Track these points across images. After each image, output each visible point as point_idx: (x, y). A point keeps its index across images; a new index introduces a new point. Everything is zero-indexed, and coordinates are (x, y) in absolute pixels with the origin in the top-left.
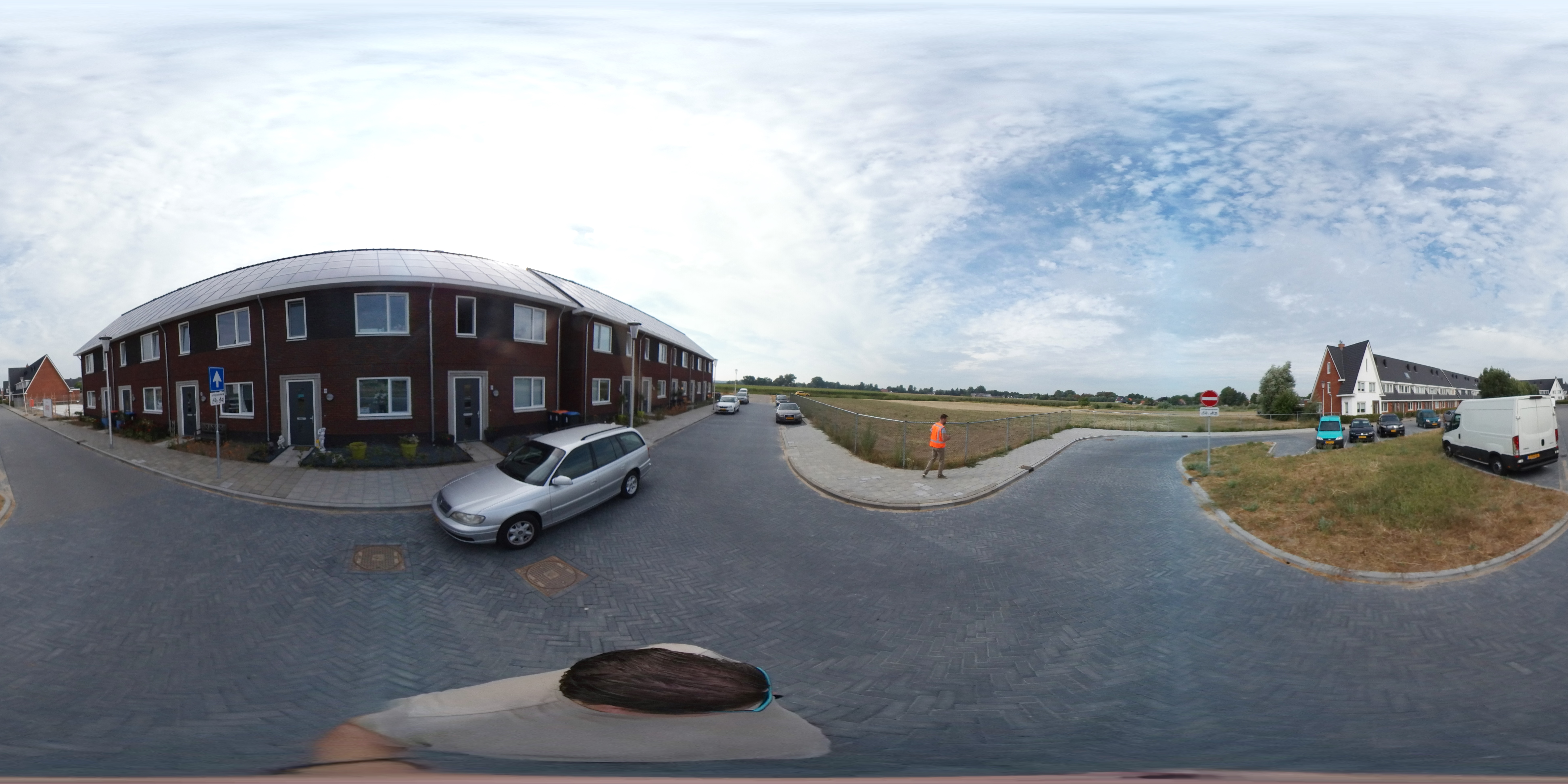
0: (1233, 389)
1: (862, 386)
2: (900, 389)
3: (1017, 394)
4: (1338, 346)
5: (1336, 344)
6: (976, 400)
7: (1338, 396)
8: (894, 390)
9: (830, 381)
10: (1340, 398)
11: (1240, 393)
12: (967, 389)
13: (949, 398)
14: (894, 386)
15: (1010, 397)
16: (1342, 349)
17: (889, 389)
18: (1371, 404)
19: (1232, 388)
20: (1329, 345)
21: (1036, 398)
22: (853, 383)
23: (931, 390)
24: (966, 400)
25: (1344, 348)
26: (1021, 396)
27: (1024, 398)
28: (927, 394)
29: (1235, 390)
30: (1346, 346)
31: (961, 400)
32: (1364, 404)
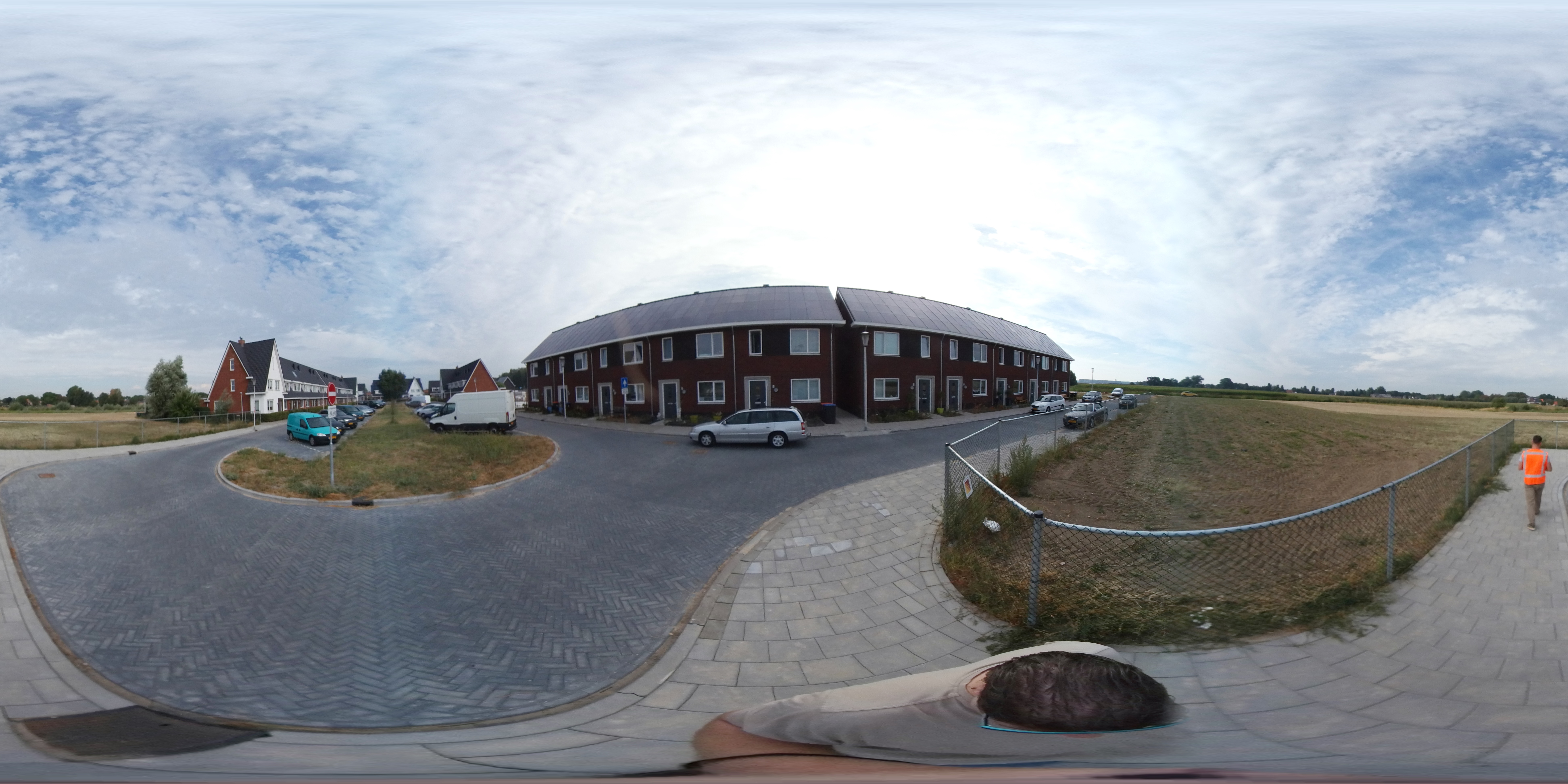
0: (80, 389)
1: (1269, 387)
2: (1304, 390)
3: (1419, 394)
4: (238, 342)
5: (236, 340)
6: (1374, 401)
7: (247, 394)
8: (1299, 391)
9: (1238, 382)
10: (249, 396)
11: (87, 393)
12: (1366, 390)
13: (1346, 399)
14: (1298, 387)
15: (1411, 398)
16: (243, 346)
17: (1294, 390)
18: (277, 402)
19: (79, 387)
20: (232, 340)
21: (1439, 398)
22: (1261, 384)
23: (1332, 391)
24: (1364, 401)
25: (245, 344)
26: (1423, 397)
27: (1427, 399)
28: (1328, 394)
29: (83, 389)
30: (246, 342)
31: (1358, 401)
32: (272, 402)
